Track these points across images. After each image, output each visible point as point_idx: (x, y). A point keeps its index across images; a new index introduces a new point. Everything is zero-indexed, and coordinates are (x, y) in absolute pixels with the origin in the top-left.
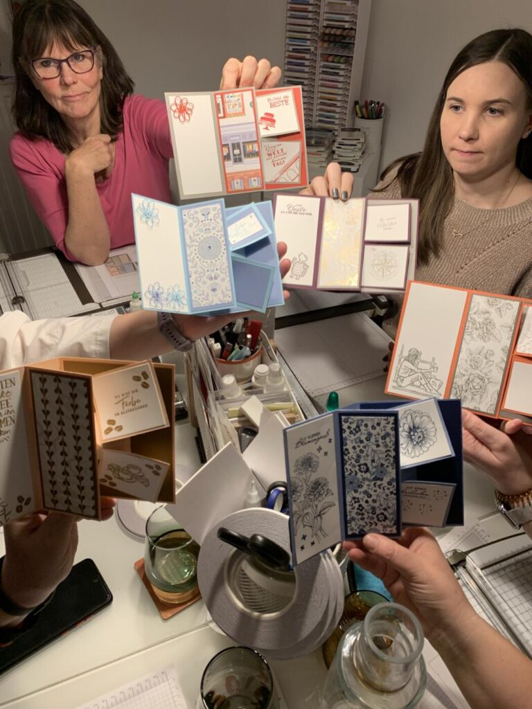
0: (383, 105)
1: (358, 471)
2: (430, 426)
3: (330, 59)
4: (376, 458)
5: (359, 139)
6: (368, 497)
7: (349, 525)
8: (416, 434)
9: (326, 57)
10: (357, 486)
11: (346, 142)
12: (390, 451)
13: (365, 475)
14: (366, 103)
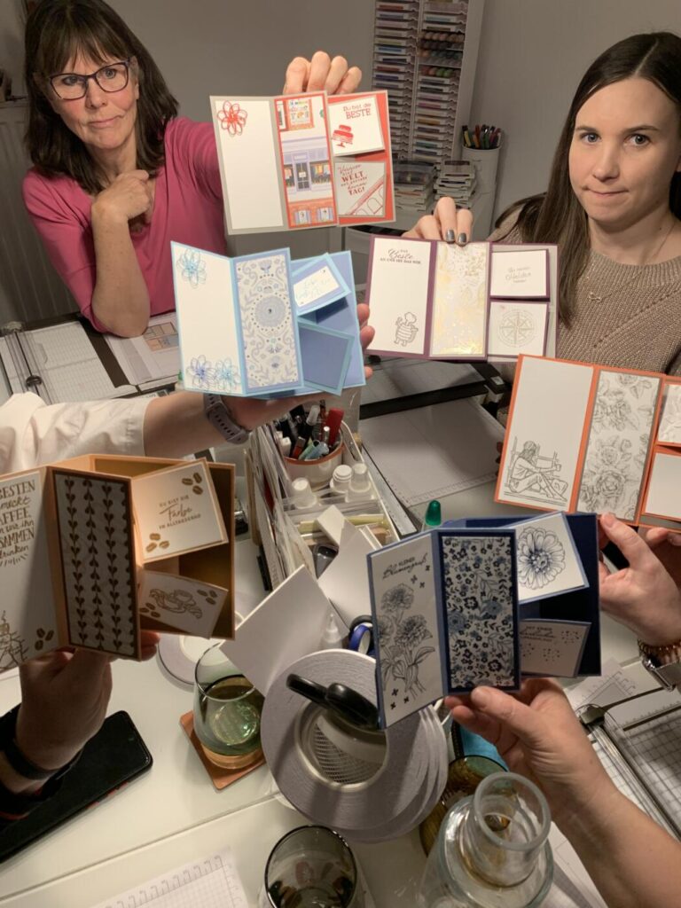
0: (499, 130)
1: (464, 607)
2: (557, 548)
3: (431, 72)
4: (487, 591)
5: (468, 176)
6: (477, 640)
7: (453, 675)
8: (538, 558)
9: (425, 70)
10: (462, 626)
11: (451, 179)
12: (504, 580)
13: (473, 612)
14: (477, 128)
